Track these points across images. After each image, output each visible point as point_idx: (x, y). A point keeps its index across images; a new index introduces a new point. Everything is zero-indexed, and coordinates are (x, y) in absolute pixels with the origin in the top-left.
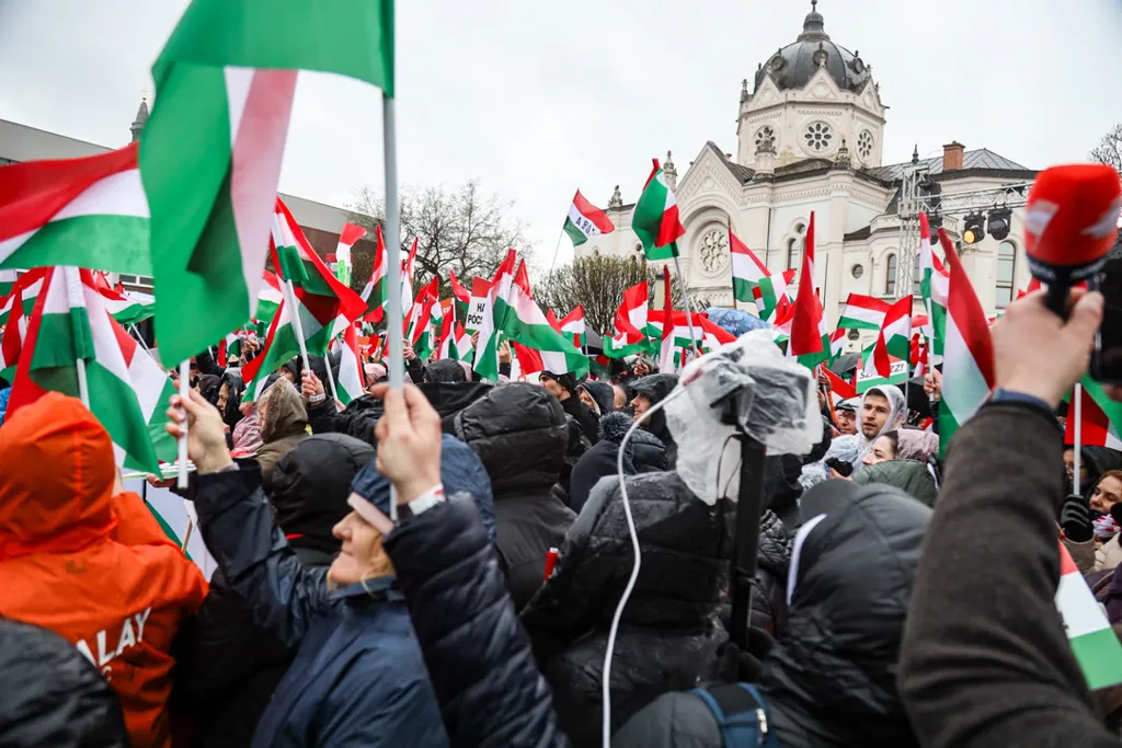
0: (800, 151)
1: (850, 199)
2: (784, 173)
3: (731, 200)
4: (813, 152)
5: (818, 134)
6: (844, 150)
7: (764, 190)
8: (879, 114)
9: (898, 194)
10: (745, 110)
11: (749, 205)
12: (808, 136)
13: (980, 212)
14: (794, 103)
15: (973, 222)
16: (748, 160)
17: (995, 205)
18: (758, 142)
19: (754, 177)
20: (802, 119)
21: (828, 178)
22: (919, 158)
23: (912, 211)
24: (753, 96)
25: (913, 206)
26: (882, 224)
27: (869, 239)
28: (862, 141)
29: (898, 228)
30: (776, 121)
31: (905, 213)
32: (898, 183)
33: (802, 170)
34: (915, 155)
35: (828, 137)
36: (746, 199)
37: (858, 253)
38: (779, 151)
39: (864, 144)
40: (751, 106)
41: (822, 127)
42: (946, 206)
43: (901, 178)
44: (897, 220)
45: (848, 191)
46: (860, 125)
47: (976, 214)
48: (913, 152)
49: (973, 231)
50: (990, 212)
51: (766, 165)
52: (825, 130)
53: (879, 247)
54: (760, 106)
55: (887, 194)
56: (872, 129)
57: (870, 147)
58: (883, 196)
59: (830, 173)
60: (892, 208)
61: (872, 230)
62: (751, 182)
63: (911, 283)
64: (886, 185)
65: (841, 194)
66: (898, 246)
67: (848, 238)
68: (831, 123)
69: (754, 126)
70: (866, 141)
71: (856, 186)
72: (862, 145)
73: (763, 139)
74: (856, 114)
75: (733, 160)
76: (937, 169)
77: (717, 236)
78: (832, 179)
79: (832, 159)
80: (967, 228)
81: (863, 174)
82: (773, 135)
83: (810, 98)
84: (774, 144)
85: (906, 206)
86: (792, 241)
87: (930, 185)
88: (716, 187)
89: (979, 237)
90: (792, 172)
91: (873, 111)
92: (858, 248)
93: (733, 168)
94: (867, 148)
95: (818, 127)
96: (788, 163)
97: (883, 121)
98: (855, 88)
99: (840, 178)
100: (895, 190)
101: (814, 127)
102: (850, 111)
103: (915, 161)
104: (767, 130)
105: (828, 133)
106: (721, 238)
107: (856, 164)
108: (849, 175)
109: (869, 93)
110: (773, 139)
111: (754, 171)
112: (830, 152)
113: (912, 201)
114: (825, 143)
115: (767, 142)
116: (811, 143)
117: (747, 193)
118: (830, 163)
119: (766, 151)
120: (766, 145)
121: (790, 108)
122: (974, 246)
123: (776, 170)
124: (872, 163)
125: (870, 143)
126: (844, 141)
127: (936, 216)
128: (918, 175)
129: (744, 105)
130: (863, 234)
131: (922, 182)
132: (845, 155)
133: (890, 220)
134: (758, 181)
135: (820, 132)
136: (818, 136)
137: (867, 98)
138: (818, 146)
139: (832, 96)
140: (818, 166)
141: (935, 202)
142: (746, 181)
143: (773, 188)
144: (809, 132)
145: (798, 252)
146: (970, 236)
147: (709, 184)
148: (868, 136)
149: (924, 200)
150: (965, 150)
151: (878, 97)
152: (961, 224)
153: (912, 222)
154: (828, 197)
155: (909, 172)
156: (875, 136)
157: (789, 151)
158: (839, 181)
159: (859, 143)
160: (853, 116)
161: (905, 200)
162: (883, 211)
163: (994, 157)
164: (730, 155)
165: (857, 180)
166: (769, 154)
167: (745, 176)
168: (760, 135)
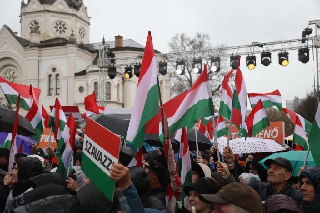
0: (52, 34)
1: (77, 58)
2: (44, 44)
3: (18, 55)
4: (58, 35)
5: (60, 27)
6: (72, 35)
7: (36, 51)
8: (87, 20)
9: (97, 57)
10: (23, 11)
11: (28, 58)
12: (56, 27)
13: (131, 66)
14: (48, 11)
15: (128, 70)
16: (27, 36)
17: (136, 63)
18: (31, 28)
19: (30, 45)
20: (52, 19)
21: (66, 48)
22: (106, 41)
23: (104, 65)
24: (27, 5)
25: (104, 63)
26: (91, 69)
27: (86, 76)
28: (81, 32)
29: (98, 71)
30: (40, 19)
31: (101, 65)
32: (97, 51)
33: (54, 43)
34: (104, 40)
35: (65, 28)
36: (26, 55)
37: (81, 82)
38: (42, 33)
39: (82, 33)
40: (27, 10)
41: (62, 24)
42: (118, 63)
43: (98, 49)
44: (97, 67)
45: (76, 54)
46: (79, 24)
47: (129, 66)
48: (102, 39)
49: (129, 73)
50: (135, 66)
51: (36, 39)
52: (64, 25)
53: (91, 79)
54: (31, 10)
55: (93, 56)
56: (85, 27)
57: (84, 34)
58: (91, 57)
59: (67, 45)
60: (95, 62)
61: (87, 71)
62: (28, 47)
63: (105, 95)
64: (92, 52)
65: (73, 55)
66: (98, 79)
67: (77, 75)
68: (66, 22)
69: (29, 19)
70: (83, 32)
71: (79, 52)
72: (81, 34)
73: (34, 26)
74: (78, 19)
75: (19, 35)
76: (113, 46)
77: (12, 72)
78: (68, 48)
79: (68, 39)
80: (126, 72)
81: (82, 46)
82: (38, 25)
83: (55, 9)
84: (40, 29)
85: (101, 63)
86: (50, 76)
87: (110, 54)
88: (10, 48)
89: (131, 76)
90: (49, 43)
91: (84, 19)
92: (81, 79)
93: (19, 39)
94: (83, 35)
95: (60, 24)
96: (47, 39)
97: (89, 24)
98: (77, 8)
99: (72, 48)
100: (96, 54)
101: (58, 23)
102: (75, 18)
103: (104, 42)
104: (35, 22)
105: (65, 26)
106: (14, 73)
107: (78, 41)
108: (75, 46)
109: (83, 11)
110: (39, 27)
111: (29, 42)
112: (66, 35)
113: (103, 60)
114: (64, 31)
115: (36, 28)
116: (57, 31)
117: (27, 52)
118: (66, 41)
119: (35, 32)
120: (35, 29)
121: (46, 13)
122: (129, 79)
123: (41, 42)
124: (85, 42)
125: (84, 33)
126: (72, 31)
127: (114, 67)
128: (105, 49)
129: (23, 9)
130: (83, 73)
131: (107, 52)
132: (73, 37)
133: (94, 67)
134: (32, 47)
135: (61, 26)
136: (60, 28)
137: (82, 13)
138: (61, 32)
139: (66, 10)
140: (61, 41)
141: (113, 61)
142: (26, 46)
143: (40, 51)
144: (56, 25)
145: (54, 81)
146: (127, 76)
147: (6, 46)
148: (83, 30)
149: (108, 59)
150: (123, 39)
151: (86, 13)
152: (123, 70)
153: (104, 69)
154: (66, 56)
155: (102, 47)
156: (86, 30)
157: (47, 34)
158: (72, 49)
159: (79, 32)
160: (76, 20)
161: (100, 59)
162: (91, 63)
163: (134, 42)
164: (16, 33)
165: (79, 49)
166: (37, 34)
167: (25, 43)
168: (32, 24)
